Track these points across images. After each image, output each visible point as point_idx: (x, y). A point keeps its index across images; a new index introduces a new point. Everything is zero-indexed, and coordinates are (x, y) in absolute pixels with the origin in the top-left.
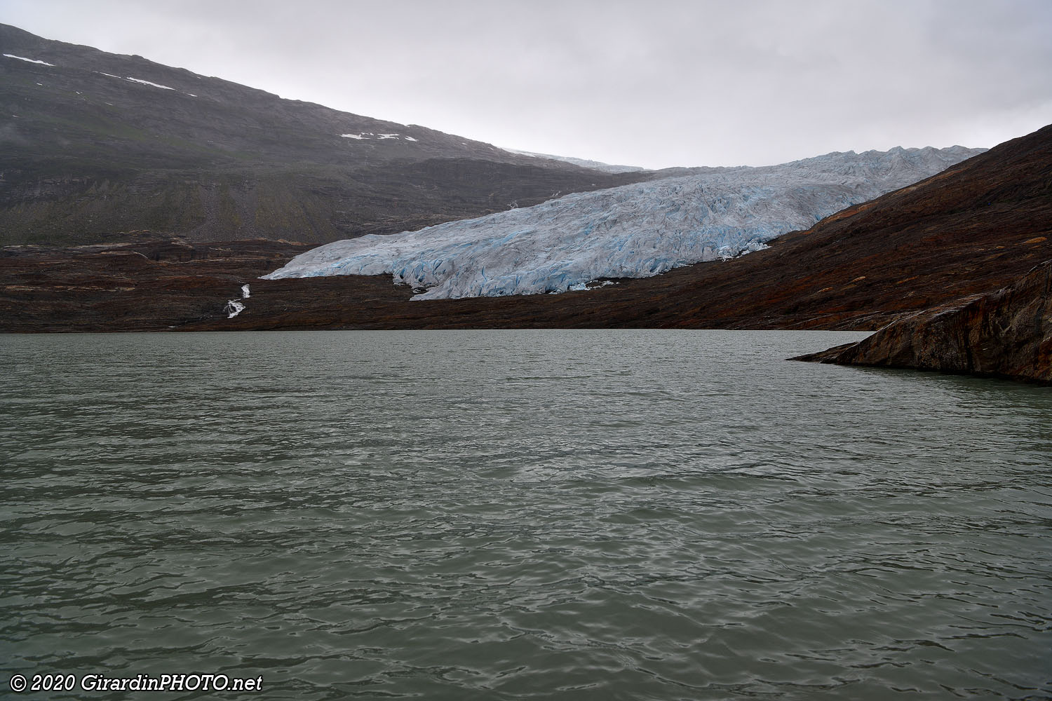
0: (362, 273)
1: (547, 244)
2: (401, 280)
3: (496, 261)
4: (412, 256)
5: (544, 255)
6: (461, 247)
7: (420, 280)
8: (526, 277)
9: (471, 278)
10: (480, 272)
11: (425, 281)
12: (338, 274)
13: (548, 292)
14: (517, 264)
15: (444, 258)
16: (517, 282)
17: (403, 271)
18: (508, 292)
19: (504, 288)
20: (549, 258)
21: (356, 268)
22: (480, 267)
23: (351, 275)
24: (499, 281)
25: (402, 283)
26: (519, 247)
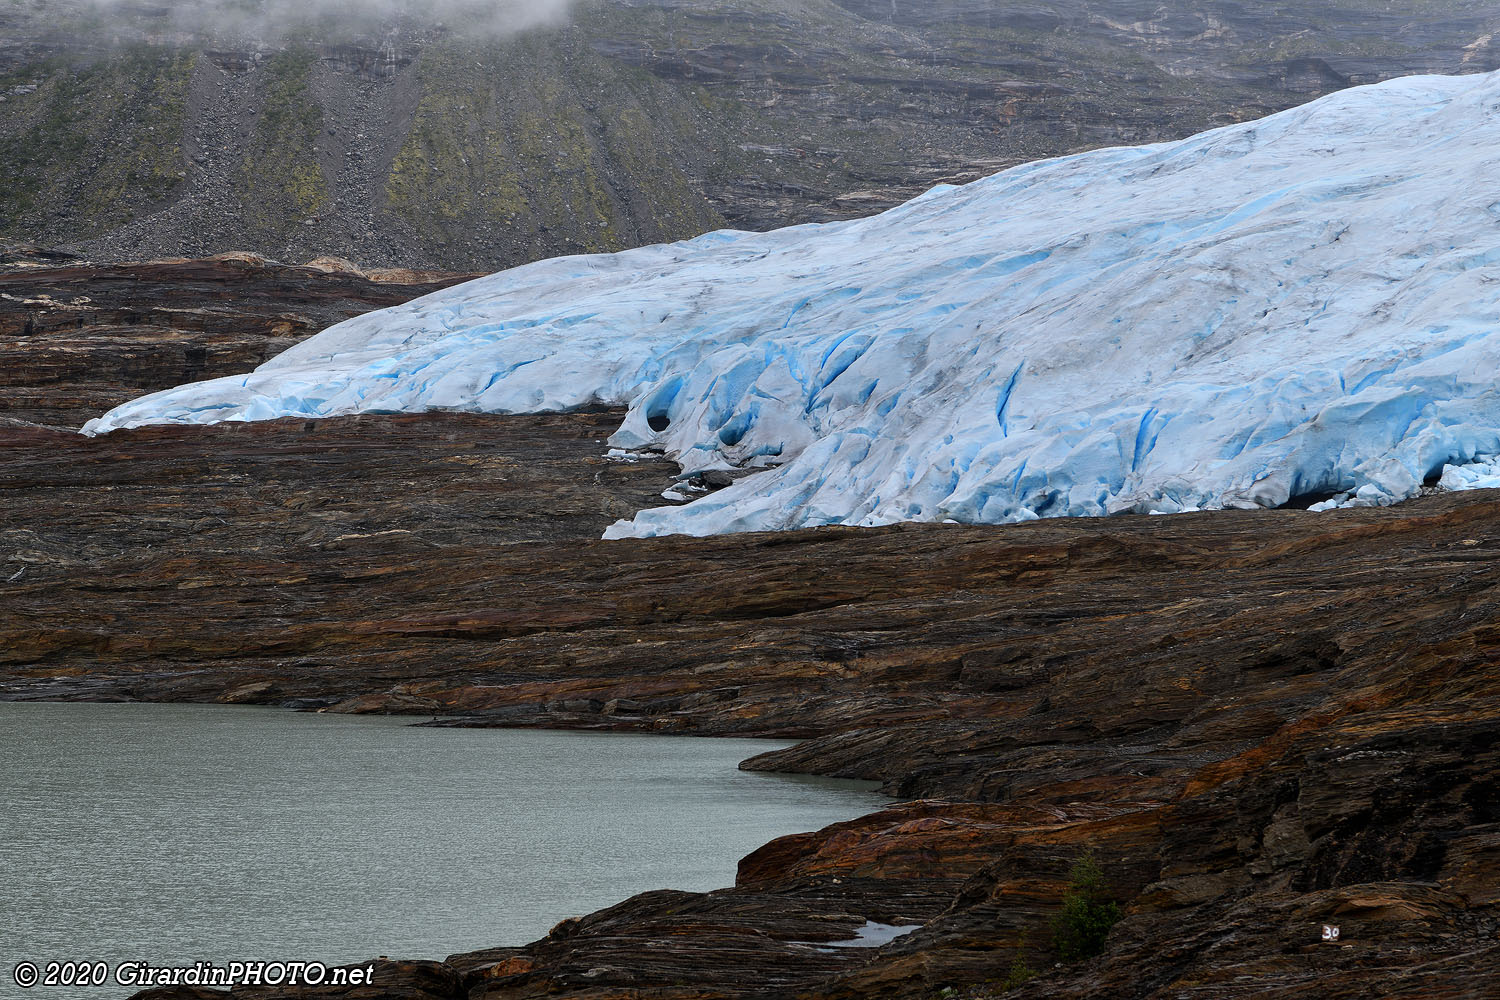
0: (488, 402)
1: (1410, 242)
2: (648, 436)
3: (1096, 332)
4: (745, 320)
5: (1372, 295)
6: (987, 273)
7: (732, 439)
8: (1199, 418)
9: (932, 424)
10: (990, 395)
11: (752, 442)
12: (377, 405)
13: (1300, 499)
14: (1203, 346)
15: (885, 327)
16: (1141, 441)
17: (670, 393)
18: (1083, 497)
19: (1063, 476)
20: (1381, 313)
21: (467, 380)
22: (1006, 365)
23: (434, 415)
24: (1048, 441)
25: (647, 449)
26: (1240, 262)
